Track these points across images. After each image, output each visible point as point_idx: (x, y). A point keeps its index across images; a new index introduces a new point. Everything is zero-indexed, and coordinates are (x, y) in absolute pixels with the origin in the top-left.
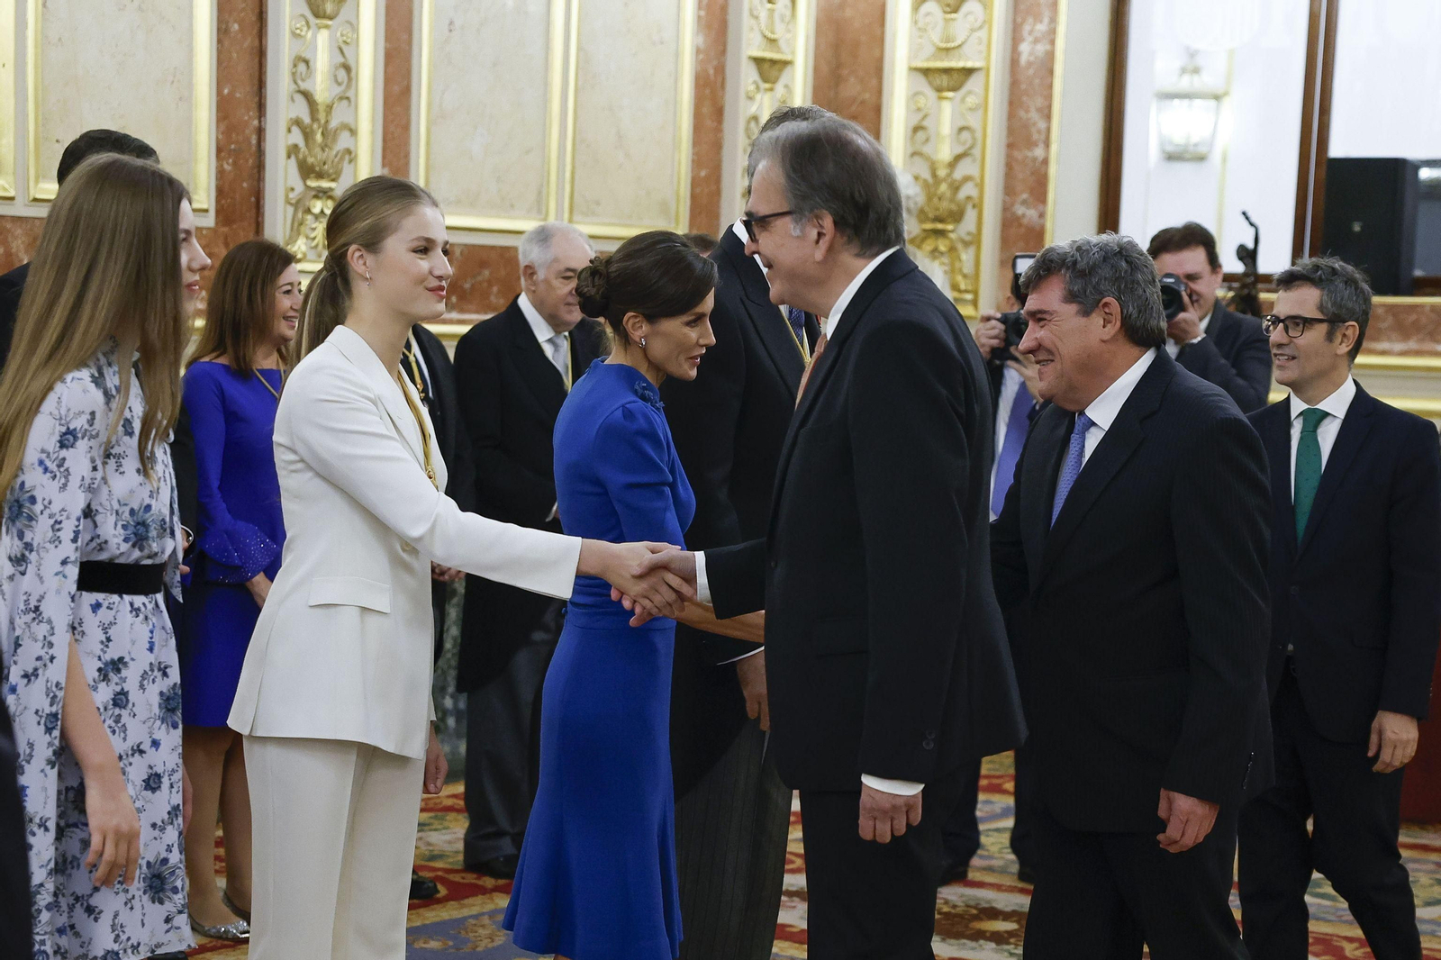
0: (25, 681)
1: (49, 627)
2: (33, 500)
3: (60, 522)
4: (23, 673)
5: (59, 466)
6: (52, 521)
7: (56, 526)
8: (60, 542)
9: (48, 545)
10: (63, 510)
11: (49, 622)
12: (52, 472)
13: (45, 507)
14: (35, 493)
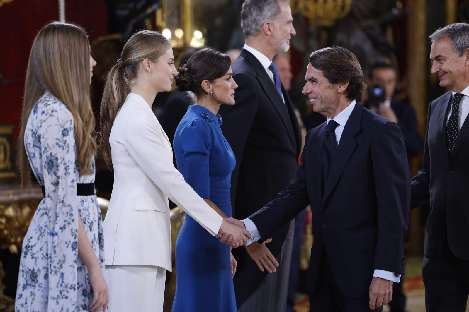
0: (61, 230)
1: (69, 208)
2: (57, 159)
3: (69, 166)
4: (60, 227)
5: (65, 143)
6: (65, 166)
8: (70, 174)
10: (69, 161)
11: (70, 206)
12: (62, 147)
13: (62, 161)
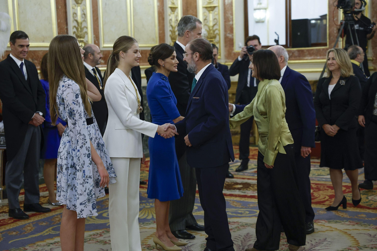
7: (80, 115)
9: (79, 119)
14: (74, 109)
